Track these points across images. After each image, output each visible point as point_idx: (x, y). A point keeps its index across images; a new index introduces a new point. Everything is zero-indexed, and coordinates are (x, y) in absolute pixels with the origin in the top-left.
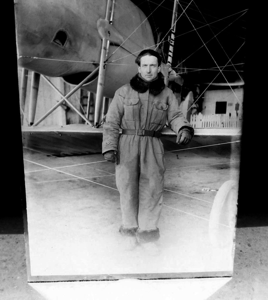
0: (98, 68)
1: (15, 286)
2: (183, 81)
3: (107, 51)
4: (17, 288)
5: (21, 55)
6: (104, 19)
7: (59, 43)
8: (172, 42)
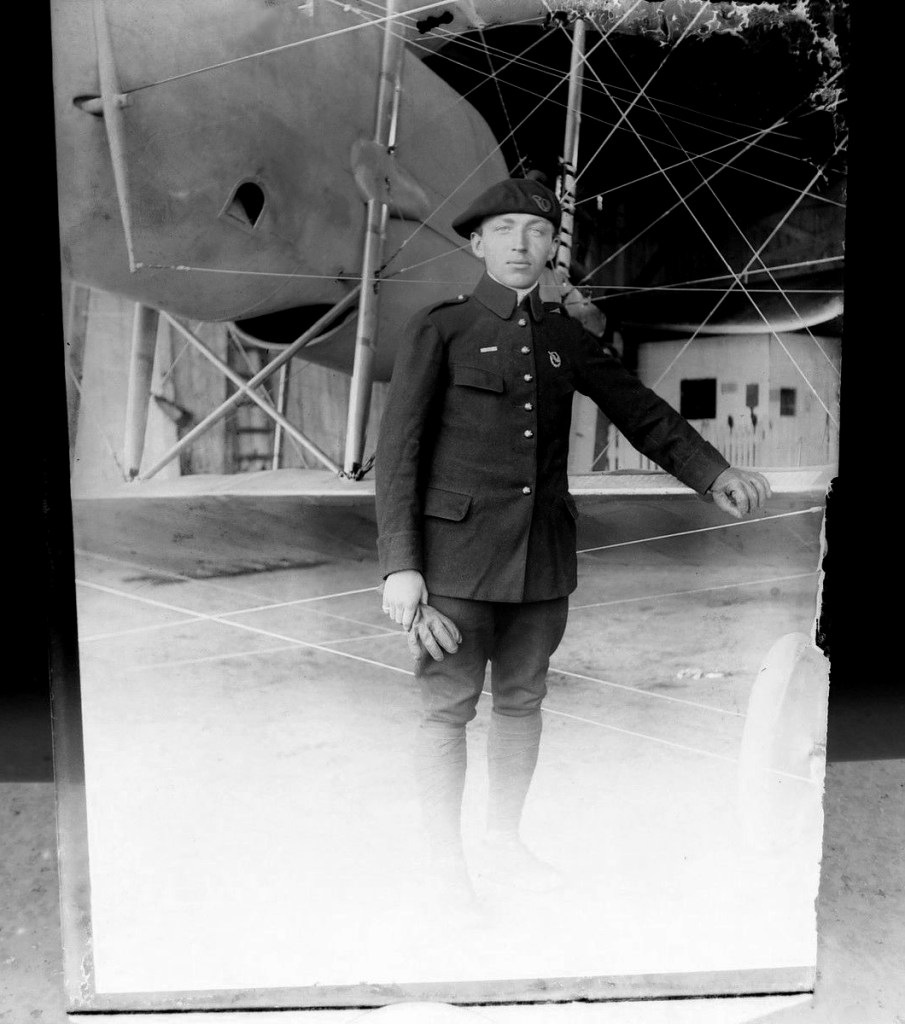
0: (354, 292)
1: (7, 957)
2: (604, 322)
3: (383, 237)
4: (15, 965)
5: (139, 262)
6: (372, 138)
7: (241, 218)
8: (567, 201)
